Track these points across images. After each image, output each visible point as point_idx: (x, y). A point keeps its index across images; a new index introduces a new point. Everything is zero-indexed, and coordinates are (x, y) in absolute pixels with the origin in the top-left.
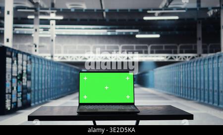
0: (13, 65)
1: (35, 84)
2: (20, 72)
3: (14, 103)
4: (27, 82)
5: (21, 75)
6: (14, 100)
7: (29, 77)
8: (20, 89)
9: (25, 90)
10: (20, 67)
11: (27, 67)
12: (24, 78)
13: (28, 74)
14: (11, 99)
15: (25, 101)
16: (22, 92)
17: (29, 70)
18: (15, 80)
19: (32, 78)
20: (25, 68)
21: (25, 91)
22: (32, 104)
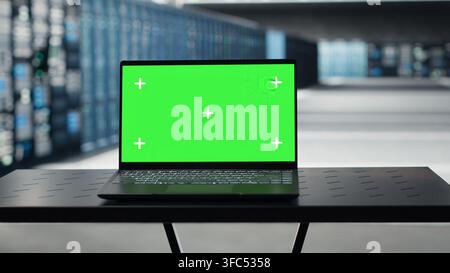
0: (17, 22)
1: (93, 82)
2: (40, 43)
3: (23, 143)
4: (65, 76)
5: (45, 52)
6: (24, 132)
7: (73, 58)
8: (42, 97)
9: (61, 102)
10: (40, 28)
11: (64, 25)
12: (56, 61)
13: (70, 49)
14: (14, 131)
15: (60, 136)
16: (50, 107)
17: (72, 36)
18: (23, 70)
19: (86, 62)
20: (57, 30)
21: (60, 104)
22: (87, 146)
